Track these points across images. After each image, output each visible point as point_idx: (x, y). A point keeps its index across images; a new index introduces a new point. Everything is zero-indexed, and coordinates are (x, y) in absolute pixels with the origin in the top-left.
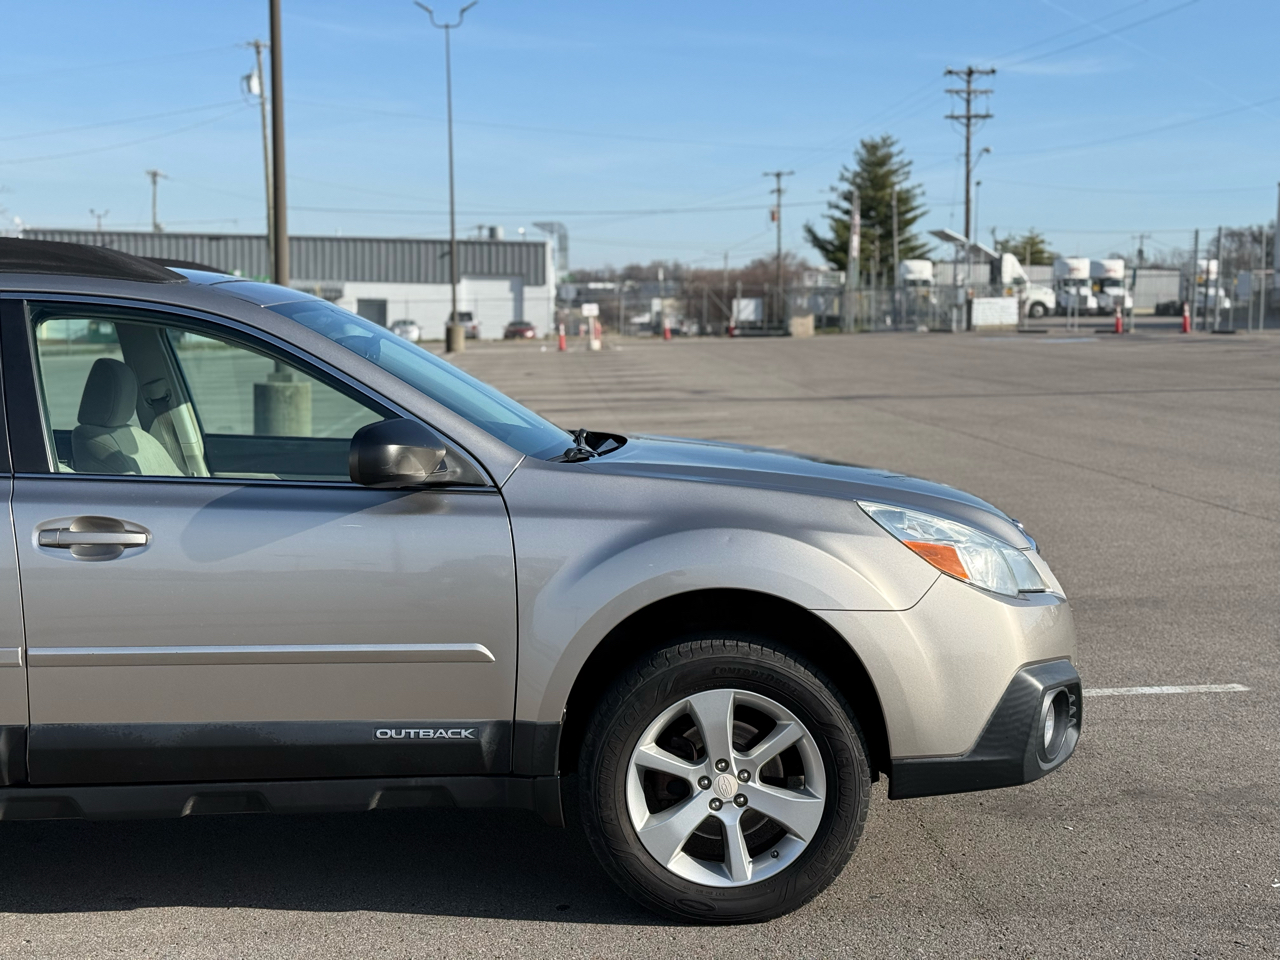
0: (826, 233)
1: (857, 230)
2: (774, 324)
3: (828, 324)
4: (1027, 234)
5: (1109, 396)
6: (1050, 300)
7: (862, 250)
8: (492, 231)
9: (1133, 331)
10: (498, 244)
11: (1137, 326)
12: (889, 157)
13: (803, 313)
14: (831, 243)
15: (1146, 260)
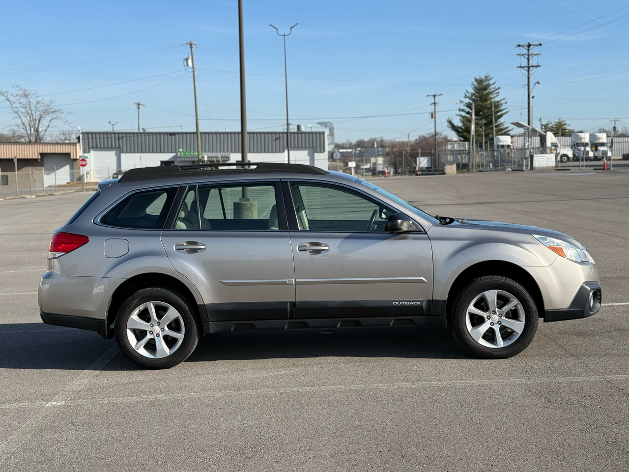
0: (458, 123)
1: (473, 122)
2: (436, 169)
3: (462, 167)
4: (558, 121)
5: (602, 200)
6: (570, 154)
7: (476, 131)
8: (299, 127)
9: (612, 169)
10: (302, 133)
11: (614, 166)
12: (489, 85)
13: (451, 163)
14: (460, 128)
15: (617, 132)
